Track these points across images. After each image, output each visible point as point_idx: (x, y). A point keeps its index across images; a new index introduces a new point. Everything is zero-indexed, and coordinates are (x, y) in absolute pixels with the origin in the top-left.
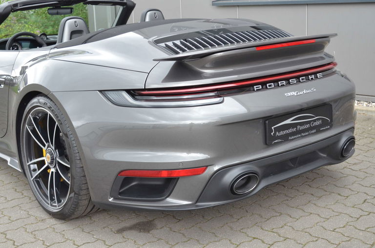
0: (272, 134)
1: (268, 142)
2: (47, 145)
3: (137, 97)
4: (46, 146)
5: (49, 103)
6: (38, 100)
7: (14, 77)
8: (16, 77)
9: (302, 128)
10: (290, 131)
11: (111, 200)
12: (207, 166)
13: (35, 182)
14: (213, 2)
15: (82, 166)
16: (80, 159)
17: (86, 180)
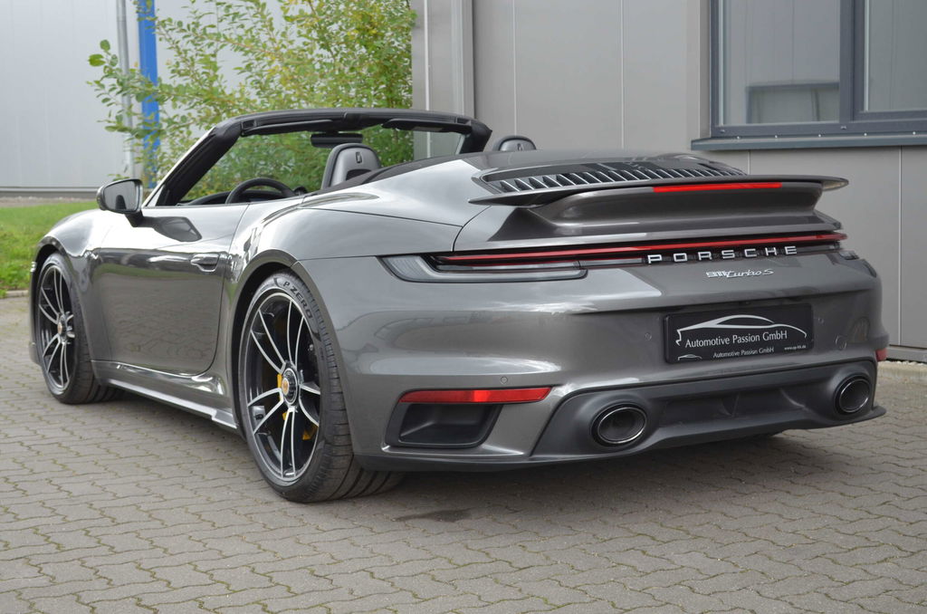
0: (677, 342)
1: (671, 356)
2: (284, 363)
3: (440, 267)
4: (283, 367)
5: (293, 283)
6: (275, 280)
7: (233, 256)
8: (237, 255)
9: (741, 340)
10: (717, 341)
11: (385, 448)
12: (551, 387)
13: (258, 437)
14: (693, 142)
15: (340, 390)
16: (338, 378)
17: (346, 417)
